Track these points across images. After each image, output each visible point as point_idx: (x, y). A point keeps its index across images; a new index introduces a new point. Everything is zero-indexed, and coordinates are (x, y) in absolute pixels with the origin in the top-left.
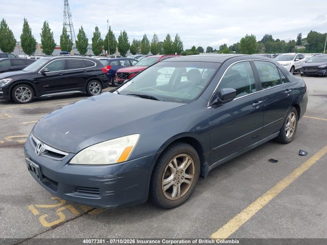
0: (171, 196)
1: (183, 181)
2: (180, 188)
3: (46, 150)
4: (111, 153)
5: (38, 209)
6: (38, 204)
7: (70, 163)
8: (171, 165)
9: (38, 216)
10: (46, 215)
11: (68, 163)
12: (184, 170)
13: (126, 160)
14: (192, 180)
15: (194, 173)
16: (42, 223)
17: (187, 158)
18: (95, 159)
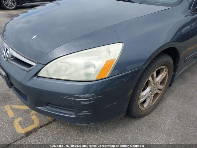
0: (144, 106)
1: (156, 92)
2: (152, 98)
3: (13, 56)
4: (88, 66)
5: (13, 109)
6: (13, 103)
7: (39, 75)
8: (150, 79)
9: (13, 118)
10: (21, 119)
11: (36, 75)
12: (159, 82)
13: (107, 76)
14: (162, 90)
15: (165, 84)
16: (16, 128)
17: (165, 70)
18: (68, 72)
